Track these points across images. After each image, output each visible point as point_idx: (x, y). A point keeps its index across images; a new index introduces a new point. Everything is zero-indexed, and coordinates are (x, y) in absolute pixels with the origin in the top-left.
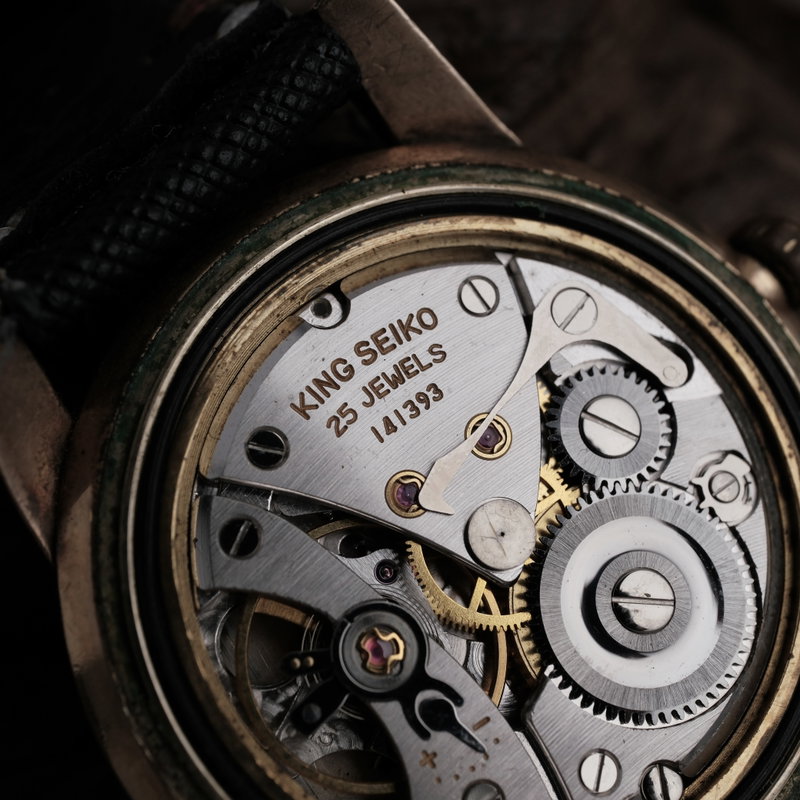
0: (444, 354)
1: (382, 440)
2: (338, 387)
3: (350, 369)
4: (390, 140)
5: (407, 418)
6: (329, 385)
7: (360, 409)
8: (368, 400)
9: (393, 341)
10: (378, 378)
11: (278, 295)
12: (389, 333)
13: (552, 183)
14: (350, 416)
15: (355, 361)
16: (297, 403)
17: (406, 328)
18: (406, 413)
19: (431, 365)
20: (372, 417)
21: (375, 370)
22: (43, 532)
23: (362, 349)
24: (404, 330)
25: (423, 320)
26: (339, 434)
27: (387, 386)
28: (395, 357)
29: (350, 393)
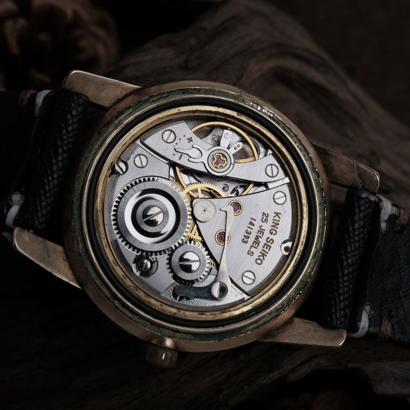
0: (249, 254)
1: (251, 218)
2: (271, 226)
3: (271, 233)
5: (248, 229)
6: (276, 225)
7: (262, 224)
8: (261, 228)
9: (265, 249)
10: (262, 235)
11: (303, 242)
12: (267, 250)
13: (246, 330)
14: (264, 220)
15: (271, 237)
16: (279, 215)
17: (263, 255)
18: (249, 230)
19: (251, 248)
20: (258, 223)
21: (265, 237)
23: (271, 241)
25: (260, 261)
26: (264, 213)
27: (259, 235)
28: (261, 244)
29: (267, 227)
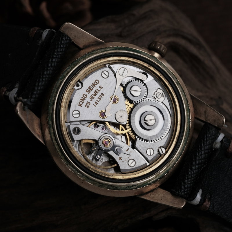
0: (102, 87)
1: (96, 106)
2: (85, 99)
3: (86, 95)
4: (80, 49)
5: (99, 101)
6: (83, 99)
7: (90, 102)
8: (91, 100)
9: (92, 88)
10: (92, 95)
11: (69, 86)
12: (91, 87)
14: (89, 104)
15: (87, 93)
16: (79, 104)
17: (94, 84)
18: (98, 100)
19: (100, 90)
20: (93, 103)
21: (91, 94)
22: (42, 140)
23: (87, 91)
24: (94, 85)
25: (97, 82)
26: (88, 107)
27: (94, 96)
28: (94, 90)
29: (88, 99)
